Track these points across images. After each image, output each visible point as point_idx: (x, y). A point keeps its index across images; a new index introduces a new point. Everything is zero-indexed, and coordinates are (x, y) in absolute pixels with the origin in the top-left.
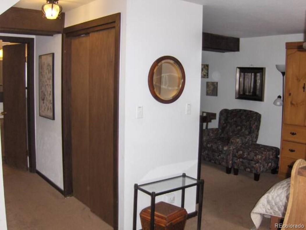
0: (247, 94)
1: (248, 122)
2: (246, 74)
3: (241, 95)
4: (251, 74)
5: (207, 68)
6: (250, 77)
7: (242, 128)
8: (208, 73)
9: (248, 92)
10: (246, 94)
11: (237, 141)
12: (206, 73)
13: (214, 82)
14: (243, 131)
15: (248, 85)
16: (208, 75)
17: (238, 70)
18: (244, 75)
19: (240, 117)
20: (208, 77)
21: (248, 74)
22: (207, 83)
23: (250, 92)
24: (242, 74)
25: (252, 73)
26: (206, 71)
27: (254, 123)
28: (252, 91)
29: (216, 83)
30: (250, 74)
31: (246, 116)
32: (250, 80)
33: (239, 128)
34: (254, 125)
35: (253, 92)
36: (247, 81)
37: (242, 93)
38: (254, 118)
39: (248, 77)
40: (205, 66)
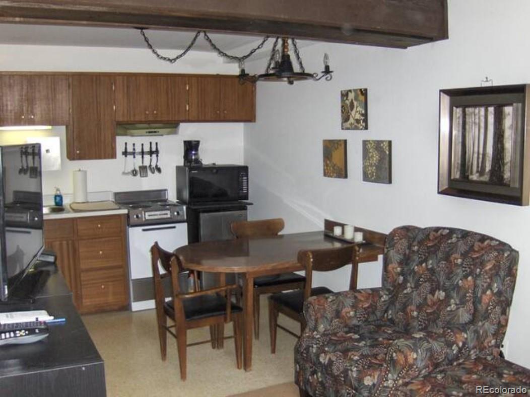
0: (475, 177)
1: (470, 278)
2: (469, 110)
3: (455, 180)
4: (486, 111)
5: (362, 98)
6: (483, 119)
7: (448, 297)
8: (365, 115)
9: (477, 172)
10: (470, 177)
11: (411, 361)
12: (362, 115)
13: (382, 142)
14: (453, 307)
15: (476, 149)
16: (366, 121)
17: (446, 99)
18: (464, 115)
19: (447, 258)
20: (366, 128)
21: (477, 110)
22: (365, 143)
23: (481, 172)
24: (458, 112)
25: (487, 106)
26: (359, 109)
27: (489, 287)
28: (488, 167)
29: (386, 144)
30: (483, 110)
31: (464, 255)
32: (482, 131)
33: (442, 294)
34: (489, 292)
35: (492, 172)
36: (473, 133)
37: (456, 175)
38: (489, 266)
39: (477, 121)
40: (359, 93)
